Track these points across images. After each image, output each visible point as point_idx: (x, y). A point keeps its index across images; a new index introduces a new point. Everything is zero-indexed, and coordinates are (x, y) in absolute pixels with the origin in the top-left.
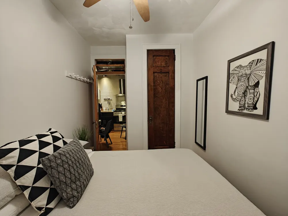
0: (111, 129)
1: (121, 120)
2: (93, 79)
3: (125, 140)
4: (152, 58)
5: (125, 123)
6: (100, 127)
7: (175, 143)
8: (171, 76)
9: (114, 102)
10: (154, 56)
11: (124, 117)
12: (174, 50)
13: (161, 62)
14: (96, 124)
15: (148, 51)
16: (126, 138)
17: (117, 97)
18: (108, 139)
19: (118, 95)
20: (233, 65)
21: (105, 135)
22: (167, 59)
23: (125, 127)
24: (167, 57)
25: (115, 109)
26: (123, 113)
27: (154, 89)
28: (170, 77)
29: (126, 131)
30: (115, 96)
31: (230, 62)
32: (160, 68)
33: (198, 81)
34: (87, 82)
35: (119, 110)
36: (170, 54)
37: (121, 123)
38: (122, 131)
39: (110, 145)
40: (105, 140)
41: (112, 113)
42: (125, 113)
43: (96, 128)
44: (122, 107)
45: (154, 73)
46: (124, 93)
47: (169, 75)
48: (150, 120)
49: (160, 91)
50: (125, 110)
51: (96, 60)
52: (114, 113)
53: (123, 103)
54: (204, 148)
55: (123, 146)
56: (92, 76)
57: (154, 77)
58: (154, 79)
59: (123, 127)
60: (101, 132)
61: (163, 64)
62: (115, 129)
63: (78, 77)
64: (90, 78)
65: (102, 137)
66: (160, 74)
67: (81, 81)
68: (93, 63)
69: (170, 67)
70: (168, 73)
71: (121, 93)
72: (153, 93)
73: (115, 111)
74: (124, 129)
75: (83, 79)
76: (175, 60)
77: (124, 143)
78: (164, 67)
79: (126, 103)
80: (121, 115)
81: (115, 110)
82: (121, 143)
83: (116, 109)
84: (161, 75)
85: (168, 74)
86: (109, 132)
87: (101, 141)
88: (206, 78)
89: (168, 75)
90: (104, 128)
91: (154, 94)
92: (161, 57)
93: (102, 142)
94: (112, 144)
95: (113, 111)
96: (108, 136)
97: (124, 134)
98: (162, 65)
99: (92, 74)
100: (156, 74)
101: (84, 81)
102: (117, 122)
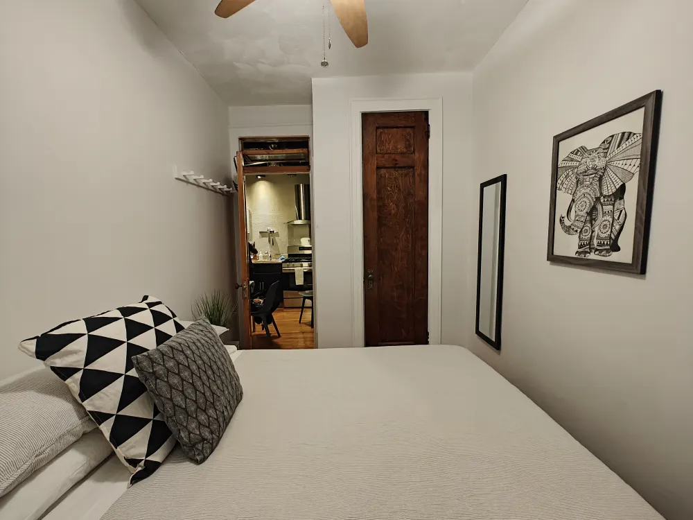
0: (278, 304)
1: (299, 281)
2: (236, 185)
3: (309, 328)
4: (374, 134)
5: (311, 288)
6: (252, 296)
7: (428, 334)
8: (420, 175)
9: (283, 239)
10: (377, 128)
11: (308, 275)
12: (426, 113)
13: (395, 142)
14: (244, 289)
15: (365, 116)
16: (312, 324)
17: (291, 226)
18: (271, 327)
19: (292, 223)
20: (566, 147)
21: (262, 316)
22: (409, 134)
23: (311, 298)
24: (408, 130)
25: (285, 255)
26: (306, 264)
27: (379, 207)
28: (417, 179)
29: (312, 308)
30: (286, 226)
31: (558, 139)
32: (393, 156)
33: (483, 185)
34: (221, 192)
35: (295, 257)
36: (417, 124)
37: (301, 288)
38: (303, 307)
39: (275, 340)
40: (265, 327)
41: (280, 265)
42: (310, 266)
43: (244, 299)
44: (301, 252)
45: (378, 168)
46: (308, 216)
47: (414, 173)
48: (371, 279)
49: (393, 212)
50: (309, 258)
51: (241, 139)
52: (284, 265)
53: (305, 242)
54: (497, 345)
55: (305, 341)
56: (233, 177)
57: (379, 178)
58: (378, 183)
59: (305, 298)
60: (254, 308)
61: (399, 147)
62: (287, 303)
63: (202, 179)
64: (228, 182)
65: (258, 320)
66: (392, 171)
67: (208, 189)
68: (235, 147)
69: (417, 155)
70: (413, 167)
71: (300, 218)
72: (376, 217)
73: (287, 261)
74: (308, 302)
75: (214, 184)
76: (428, 137)
77: (309, 335)
78: (402, 153)
79: (311, 241)
80: (299, 270)
81: (287, 258)
82: (301, 336)
83: (289, 255)
84: (395, 173)
85: (412, 169)
86: (273, 310)
87: (254, 331)
88: (503, 179)
89: (411, 174)
90: (262, 301)
91: (379, 218)
92: (395, 129)
93: (257, 333)
94: (279, 336)
95: (280, 261)
96: (270, 320)
97: (307, 315)
98: (397, 149)
99: (233, 172)
100: (383, 171)
101: (214, 190)
102: (291, 285)
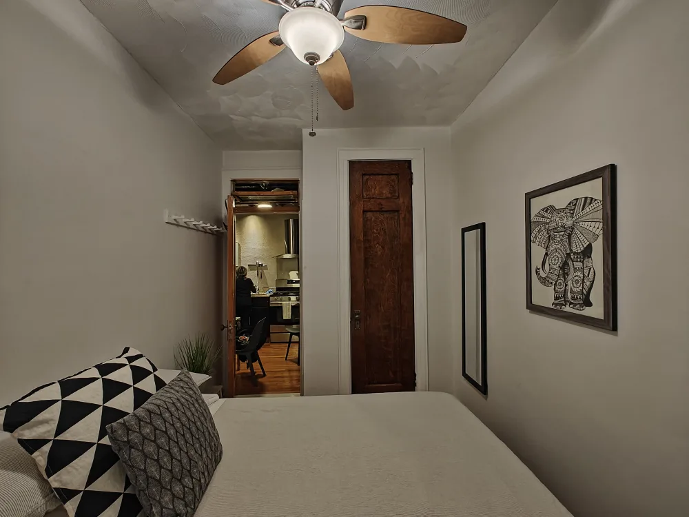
0: (264, 339)
1: (287, 315)
2: (226, 226)
3: (295, 366)
4: (361, 180)
5: (298, 323)
6: (238, 333)
7: (415, 375)
8: (404, 218)
9: (271, 273)
10: (363, 175)
11: (296, 309)
12: (409, 162)
13: (380, 188)
14: (229, 331)
15: (352, 163)
16: (298, 361)
17: (280, 261)
18: (256, 365)
19: (281, 257)
20: (538, 204)
21: (248, 355)
22: (393, 181)
23: (298, 334)
24: (393, 177)
25: (273, 289)
26: (293, 298)
27: (366, 248)
28: (402, 222)
29: (299, 342)
30: (275, 260)
31: (530, 196)
32: (379, 201)
33: (464, 230)
34: (212, 233)
35: (284, 291)
36: (401, 170)
37: (288, 323)
38: (290, 342)
39: (260, 380)
40: (250, 365)
41: (268, 299)
42: (298, 300)
43: (229, 340)
44: (289, 286)
45: (364, 211)
46: (297, 251)
47: (399, 217)
48: (356, 319)
49: (379, 253)
50: (297, 292)
51: (233, 181)
52: (271, 299)
53: (293, 275)
54: (483, 389)
55: (291, 381)
56: (223, 216)
57: (366, 221)
58: (364, 226)
59: (292, 334)
60: (239, 346)
61: (384, 192)
62: (273, 337)
63: (193, 222)
64: (218, 222)
65: (242, 358)
66: (378, 215)
67: (198, 230)
68: (226, 189)
69: (401, 200)
70: (398, 211)
71: (289, 252)
72: (363, 258)
73: (275, 295)
74: (295, 338)
75: (204, 225)
76: (412, 184)
77: (295, 374)
78: (387, 198)
79: (300, 275)
80: (287, 304)
81: (275, 292)
82: (286, 374)
83: (278, 289)
84: (381, 217)
85: (396, 214)
86: (259, 348)
87: (239, 369)
88: (482, 227)
89: (396, 217)
90: (247, 338)
91: (366, 259)
92: (380, 176)
93: (241, 371)
94: (264, 375)
95: (268, 295)
96: (255, 358)
97: (294, 350)
98: (382, 193)
99: (224, 212)
100: (369, 215)
101: (205, 231)
102: (279, 320)
